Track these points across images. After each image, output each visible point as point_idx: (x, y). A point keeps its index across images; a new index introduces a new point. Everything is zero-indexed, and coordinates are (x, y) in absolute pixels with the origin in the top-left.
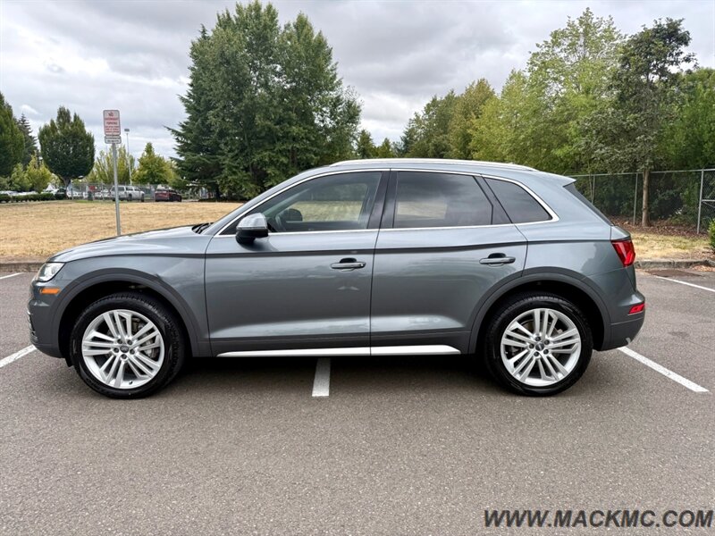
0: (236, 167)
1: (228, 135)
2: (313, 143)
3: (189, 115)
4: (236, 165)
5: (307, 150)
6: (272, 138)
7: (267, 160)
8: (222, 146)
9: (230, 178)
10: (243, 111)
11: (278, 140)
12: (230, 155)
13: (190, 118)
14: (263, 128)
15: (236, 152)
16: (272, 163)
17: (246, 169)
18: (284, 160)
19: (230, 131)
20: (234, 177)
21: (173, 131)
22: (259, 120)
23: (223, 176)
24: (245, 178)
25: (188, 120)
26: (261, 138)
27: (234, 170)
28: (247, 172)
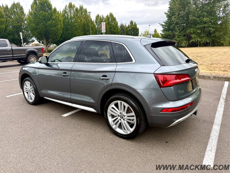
0: (180, 35)
1: (179, 24)
2: (212, 24)
3: (167, 18)
4: (180, 34)
5: (210, 27)
6: (195, 23)
7: (192, 32)
8: (176, 28)
9: (177, 39)
10: (185, 15)
11: (198, 24)
12: (178, 31)
14: (192, 20)
15: (181, 30)
16: (194, 33)
17: (184, 36)
18: (199, 31)
19: (180, 23)
20: (179, 39)
21: (161, 24)
22: (191, 17)
23: (175, 38)
24: (183, 39)
25: (167, 20)
26: (192, 24)
27: (179, 36)
28: (184, 37)
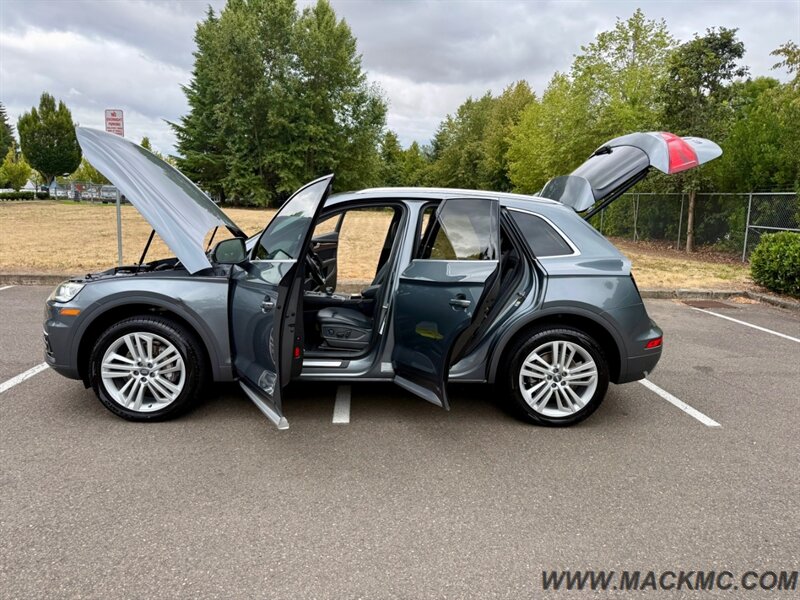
0: (245, 169)
1: (236, 132)
2: (332, 145)
3: (192, 108)
4: (244, 166)
5: (325, 152)
6: (285, 137)
7: (279, 162)
8: (229, 144)
9: (237, 181)
10: (254, 106)
11: (293, 140)
12: (238, 155)
13: (194, 112)
14: (276, 125)
15: (245, 152)
16: (285, 165)
17: (256, 172)
18: (299, 162)
19: (239, 128)
20: (241, 180)
21: (174, 125)
22: (271, 116)
23: (229, 178)
24: (254, 182)
25: (190, 114)
26: (274, 137)
27: (242, 172)
28: (257, 174)
